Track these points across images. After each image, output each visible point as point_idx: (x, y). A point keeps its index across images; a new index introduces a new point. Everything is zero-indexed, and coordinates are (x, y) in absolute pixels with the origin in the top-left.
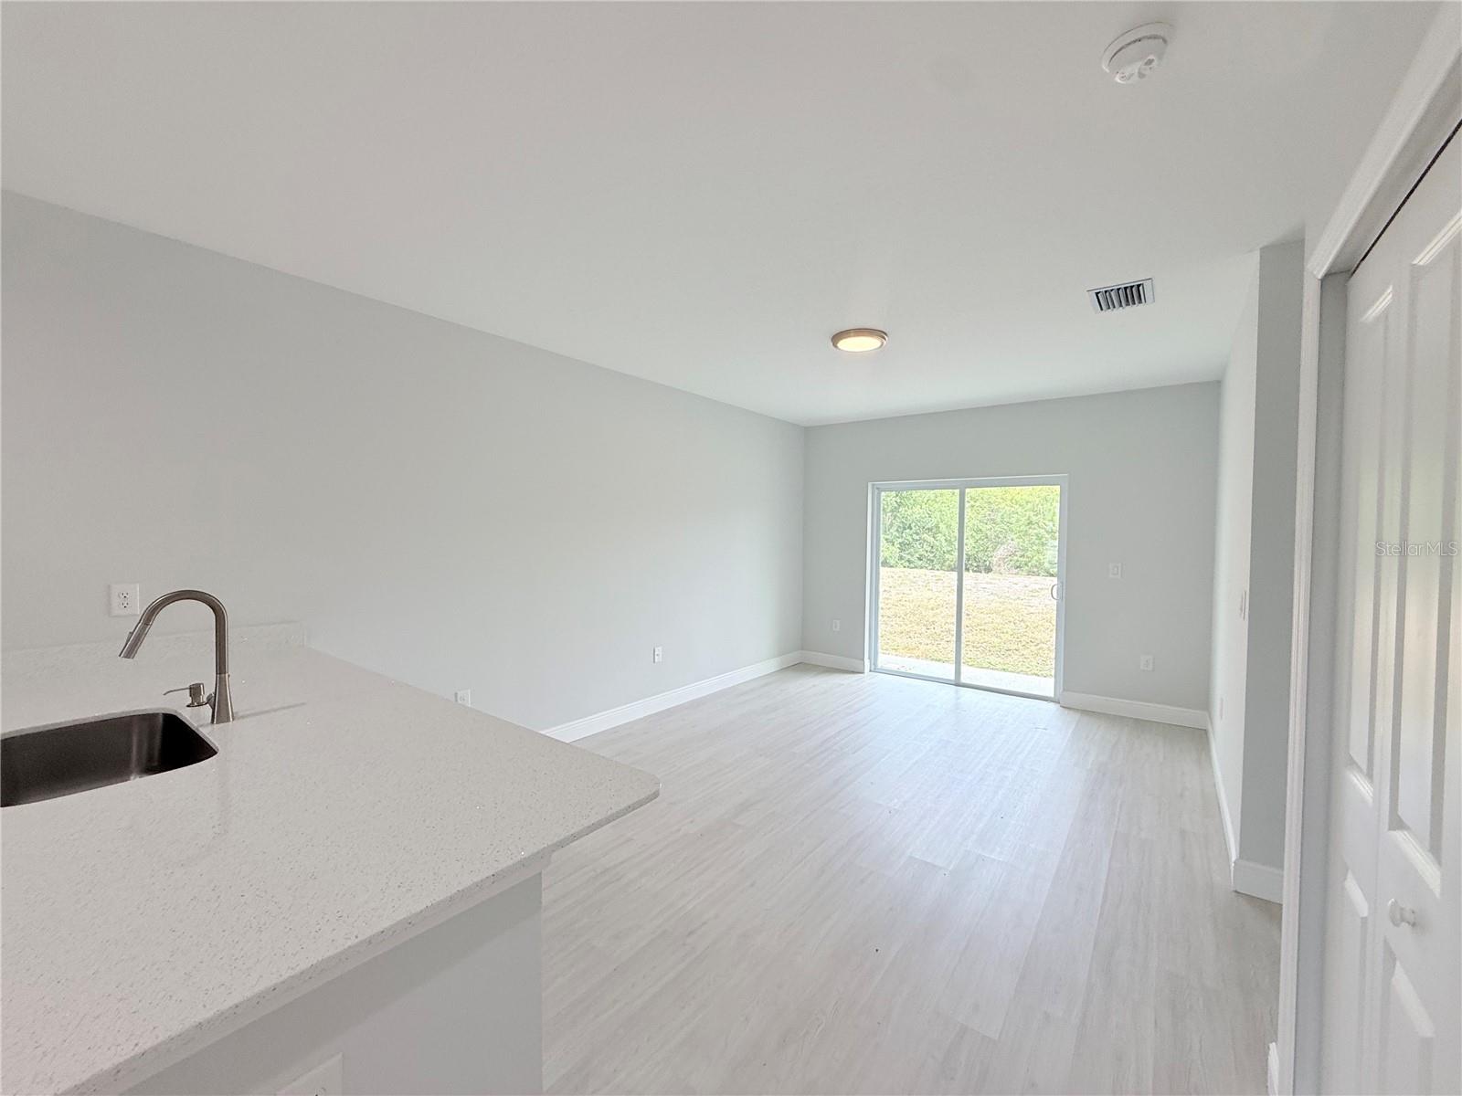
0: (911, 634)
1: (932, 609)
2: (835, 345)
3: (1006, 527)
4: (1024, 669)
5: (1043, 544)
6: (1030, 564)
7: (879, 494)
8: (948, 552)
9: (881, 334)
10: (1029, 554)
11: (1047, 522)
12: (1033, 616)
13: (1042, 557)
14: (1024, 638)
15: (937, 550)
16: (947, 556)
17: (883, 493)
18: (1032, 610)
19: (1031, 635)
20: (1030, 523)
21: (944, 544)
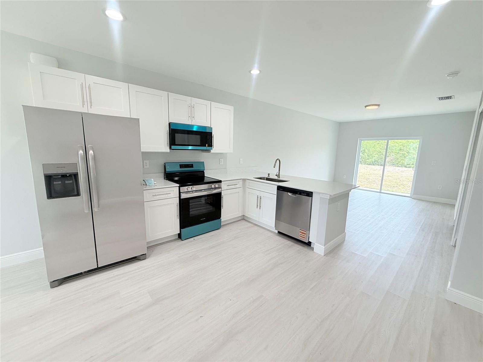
0: (362, 182)
1: (368, 175)
2: (365, 108)
3: (390, 151)
4: (399, 191)
5: (405, 157)
6: (399, 164)
7: (361, 141)
8: (368, 159)
9: (379, 105)
10: (399, 160)
11: (407, 150)
12: (403, 178)
13: (404, 162)
14: (399, 183)
15: (363, 158)
16: (367, 160)
17: (362, 141)
18: (402, 176)
19: (402, 183)
20: (400, 150)
21: (367, 156)
